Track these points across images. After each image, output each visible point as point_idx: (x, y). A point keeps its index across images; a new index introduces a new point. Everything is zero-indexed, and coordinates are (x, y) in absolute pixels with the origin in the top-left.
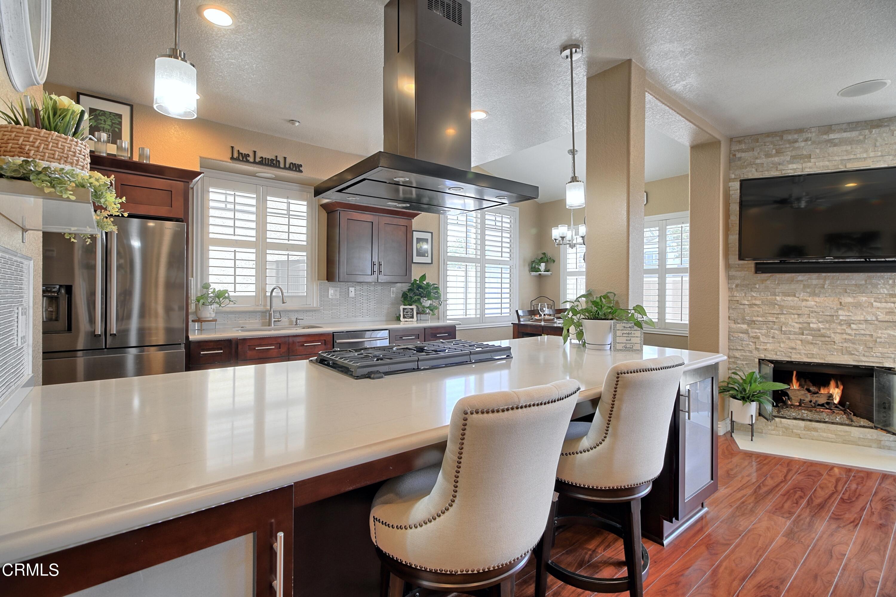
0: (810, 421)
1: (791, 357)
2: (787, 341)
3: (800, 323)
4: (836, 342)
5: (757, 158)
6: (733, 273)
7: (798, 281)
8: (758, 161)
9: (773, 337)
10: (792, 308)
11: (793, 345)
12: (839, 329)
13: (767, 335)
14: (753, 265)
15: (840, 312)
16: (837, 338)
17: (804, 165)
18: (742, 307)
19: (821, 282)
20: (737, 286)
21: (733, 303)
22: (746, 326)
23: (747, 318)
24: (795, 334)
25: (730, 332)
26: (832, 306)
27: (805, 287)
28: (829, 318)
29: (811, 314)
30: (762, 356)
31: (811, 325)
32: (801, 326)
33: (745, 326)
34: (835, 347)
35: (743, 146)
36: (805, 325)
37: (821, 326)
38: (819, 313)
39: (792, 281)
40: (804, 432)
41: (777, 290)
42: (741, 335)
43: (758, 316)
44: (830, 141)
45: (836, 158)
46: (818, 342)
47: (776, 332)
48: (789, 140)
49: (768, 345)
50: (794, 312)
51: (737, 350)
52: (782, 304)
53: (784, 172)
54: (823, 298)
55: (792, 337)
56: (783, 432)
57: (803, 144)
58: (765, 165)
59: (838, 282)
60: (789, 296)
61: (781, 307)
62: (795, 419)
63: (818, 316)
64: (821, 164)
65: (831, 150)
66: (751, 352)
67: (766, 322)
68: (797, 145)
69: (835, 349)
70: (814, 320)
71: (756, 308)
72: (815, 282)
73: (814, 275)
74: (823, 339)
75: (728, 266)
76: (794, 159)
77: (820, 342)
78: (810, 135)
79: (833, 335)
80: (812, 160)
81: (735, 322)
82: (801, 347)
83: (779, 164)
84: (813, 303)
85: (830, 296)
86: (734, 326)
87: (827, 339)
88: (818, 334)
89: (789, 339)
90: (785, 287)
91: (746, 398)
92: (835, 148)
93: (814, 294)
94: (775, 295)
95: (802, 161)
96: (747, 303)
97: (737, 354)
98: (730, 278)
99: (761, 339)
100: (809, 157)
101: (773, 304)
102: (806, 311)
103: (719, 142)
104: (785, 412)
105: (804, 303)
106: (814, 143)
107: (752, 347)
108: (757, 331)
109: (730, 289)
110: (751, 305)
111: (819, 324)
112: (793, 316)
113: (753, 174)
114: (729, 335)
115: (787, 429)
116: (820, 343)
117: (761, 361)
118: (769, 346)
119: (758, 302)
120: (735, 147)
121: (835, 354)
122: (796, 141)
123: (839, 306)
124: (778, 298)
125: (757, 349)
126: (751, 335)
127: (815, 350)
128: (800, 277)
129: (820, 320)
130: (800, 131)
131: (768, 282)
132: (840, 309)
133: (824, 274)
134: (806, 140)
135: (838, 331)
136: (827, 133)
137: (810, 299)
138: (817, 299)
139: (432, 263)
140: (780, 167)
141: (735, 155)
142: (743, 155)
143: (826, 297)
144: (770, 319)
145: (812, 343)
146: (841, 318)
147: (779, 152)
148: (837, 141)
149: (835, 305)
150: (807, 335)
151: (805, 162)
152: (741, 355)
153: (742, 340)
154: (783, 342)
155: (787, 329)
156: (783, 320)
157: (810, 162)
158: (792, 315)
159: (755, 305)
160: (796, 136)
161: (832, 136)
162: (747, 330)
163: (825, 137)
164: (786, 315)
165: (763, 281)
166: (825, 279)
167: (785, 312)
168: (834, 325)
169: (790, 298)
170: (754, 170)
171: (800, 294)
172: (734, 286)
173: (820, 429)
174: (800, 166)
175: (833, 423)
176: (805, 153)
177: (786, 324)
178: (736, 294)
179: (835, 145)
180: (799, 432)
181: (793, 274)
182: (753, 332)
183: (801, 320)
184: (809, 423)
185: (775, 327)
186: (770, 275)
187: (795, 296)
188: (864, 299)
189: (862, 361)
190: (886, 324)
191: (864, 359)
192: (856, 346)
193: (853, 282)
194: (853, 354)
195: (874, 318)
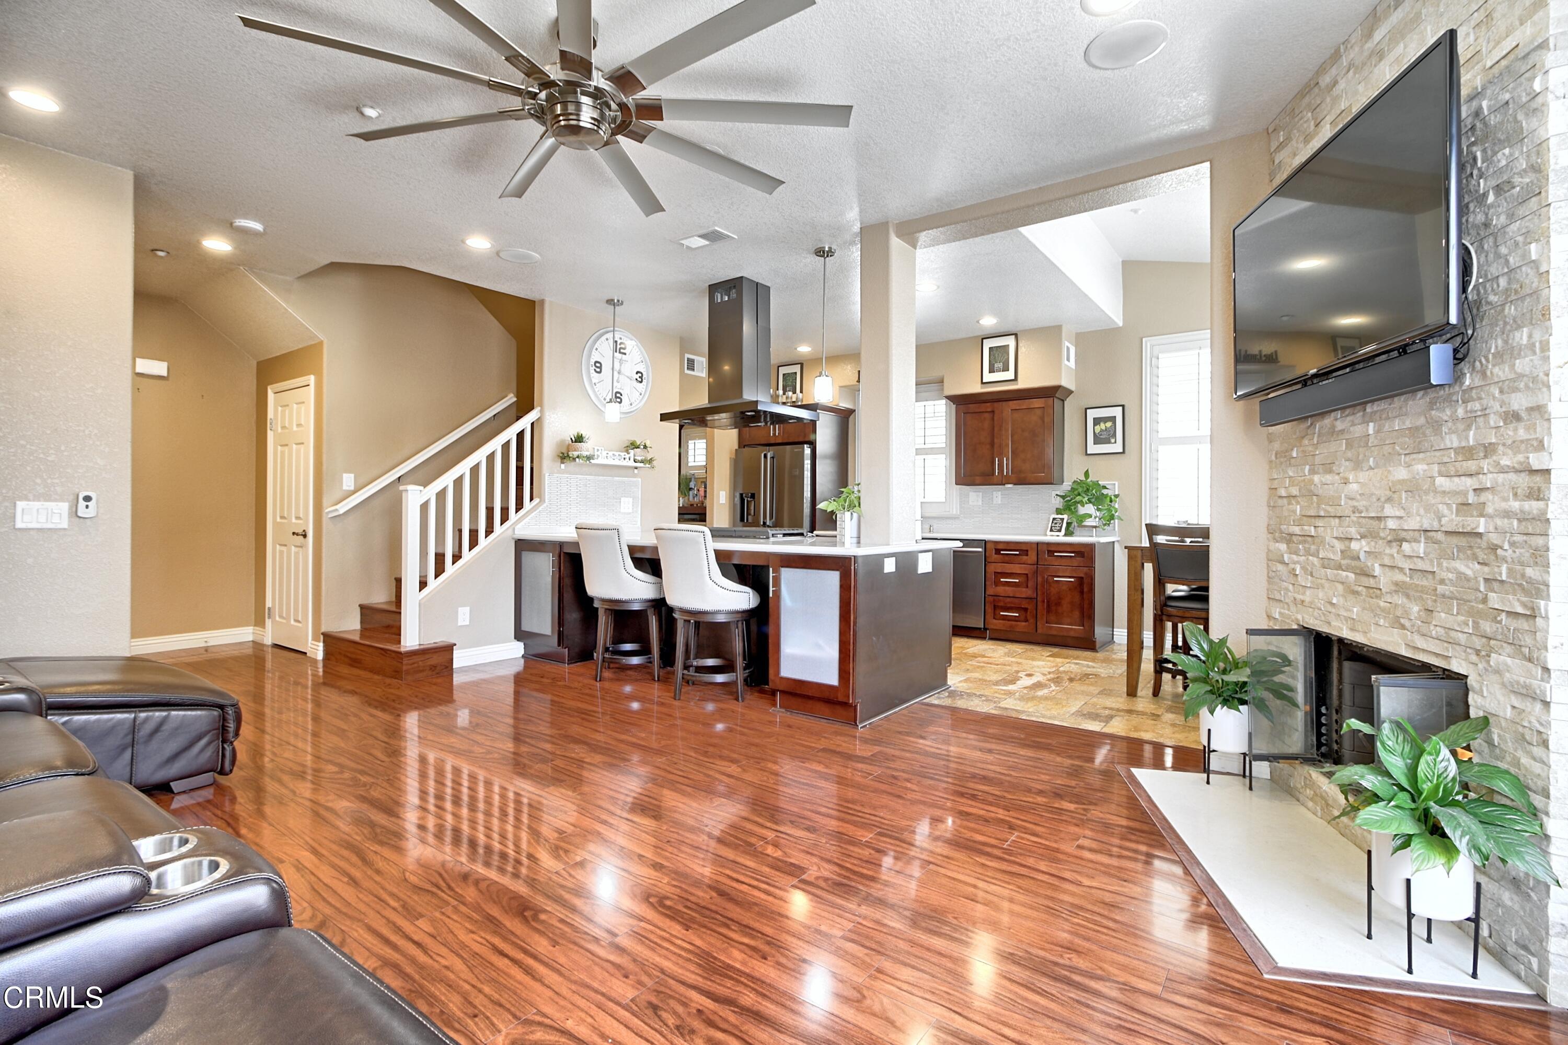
4: (1384, 590)
7: (1339, 432)
15: (1389, 510)
16: (1384, 579)
19: (1366, 428)
20: (1276, 455)
21: (1272, 494)
22: (1285, 546)
23: (1285, 528)
25: (1268, 559)
26: (1378, 493)
27: (1348, 445)
28: (1377, 525)
29: (1353, 517)
32: (1344, 547)
33: (1281, 547)
34: (1382, 604)
36: (1348, 543)
38: (1361, 512)
39: (1333, 433)
41: (1318, 459)
42: (1278, 567)
43: (1294, 523)
44: (1375, 50)
46: (1360, 589)
47: (1315, 561)
48: (1326, 86)
49: (1308, 592)
50: (1332, 510)
51: (1274, 600)
54: (1367, 473)
55: (1331, 573)
57: (1343, 83)
59: (1387, 426)
60: (1330, 471)
61: (1319, 500)
63: (1361, 520)
67: (1305, 538)
68: (1335, 91)
69: (1379, 607)
70: (1356, 531)
71: (1293, 505)
72: (1358, 431)
73: (1356, 414)
74: (1367, 582)
77: (1364, 590)
78: (1351, 55)
79: (1377, 570)
81: (1274, 537)
85: (1378, 465)
89: (1327, 578)
93: (1358, 465)
94: (1311, 470)
96: (1284, 493)
97: (1275, 610)
98: (1270, 439)
99: (1299, 578)
101: (1311, 493)
107: (1290, 594)
109: (1270, 464)
110: (1289, 498)
111: (1364, 542)
112: (1333, 522)
114: (1266, 565)
117: (1301, 629)
119: (1294, 490)
121: (1382, 622)
122: (1335, 82)
124: (1316, 478)
125: (1294, 599)
126: (1290, 566)
127: (1355, 610)
128: (1343, 421)
129: (1362, 530)
130: (1339, 53)
131: (1305, 441)
132: (1389, 500)
134: (1347, 70)
135: (1387, 561)
136: (1370, 33)
137: (1351, 476)
138: (1362, 476)
139: (1124, 452)
141: (1273, 162)
143: (1371, 468)
144: (1309, 529)
145: (1354, 592)
146: (1391, 524)
147: (1318, 122)
148: (1384, 43)
149: (1385, 491)
150: (1348, 569)
152: (1278, 613)
153: (1280, 580)
154: (1323, 587)
155: (1326, 554)
158: (1332, 519)
164: (1326, 519)
165: (1303, 438)
166: (1369, 421)
167: (1322, 513)
168: (1381, 546)
169: (1328, 478)
171: (1340, 466)
172: (1273, 458)
177: (1323, 541)
178: (1274, 473)
182: (1293, 560)
188: (1420, 468)
189: (1416, 648)
190: (1455, 540)
191: (1421, 643)
192: (1408, 604)
193: (1408, 424)
194: (1403, 627)
195: (1436, 525)
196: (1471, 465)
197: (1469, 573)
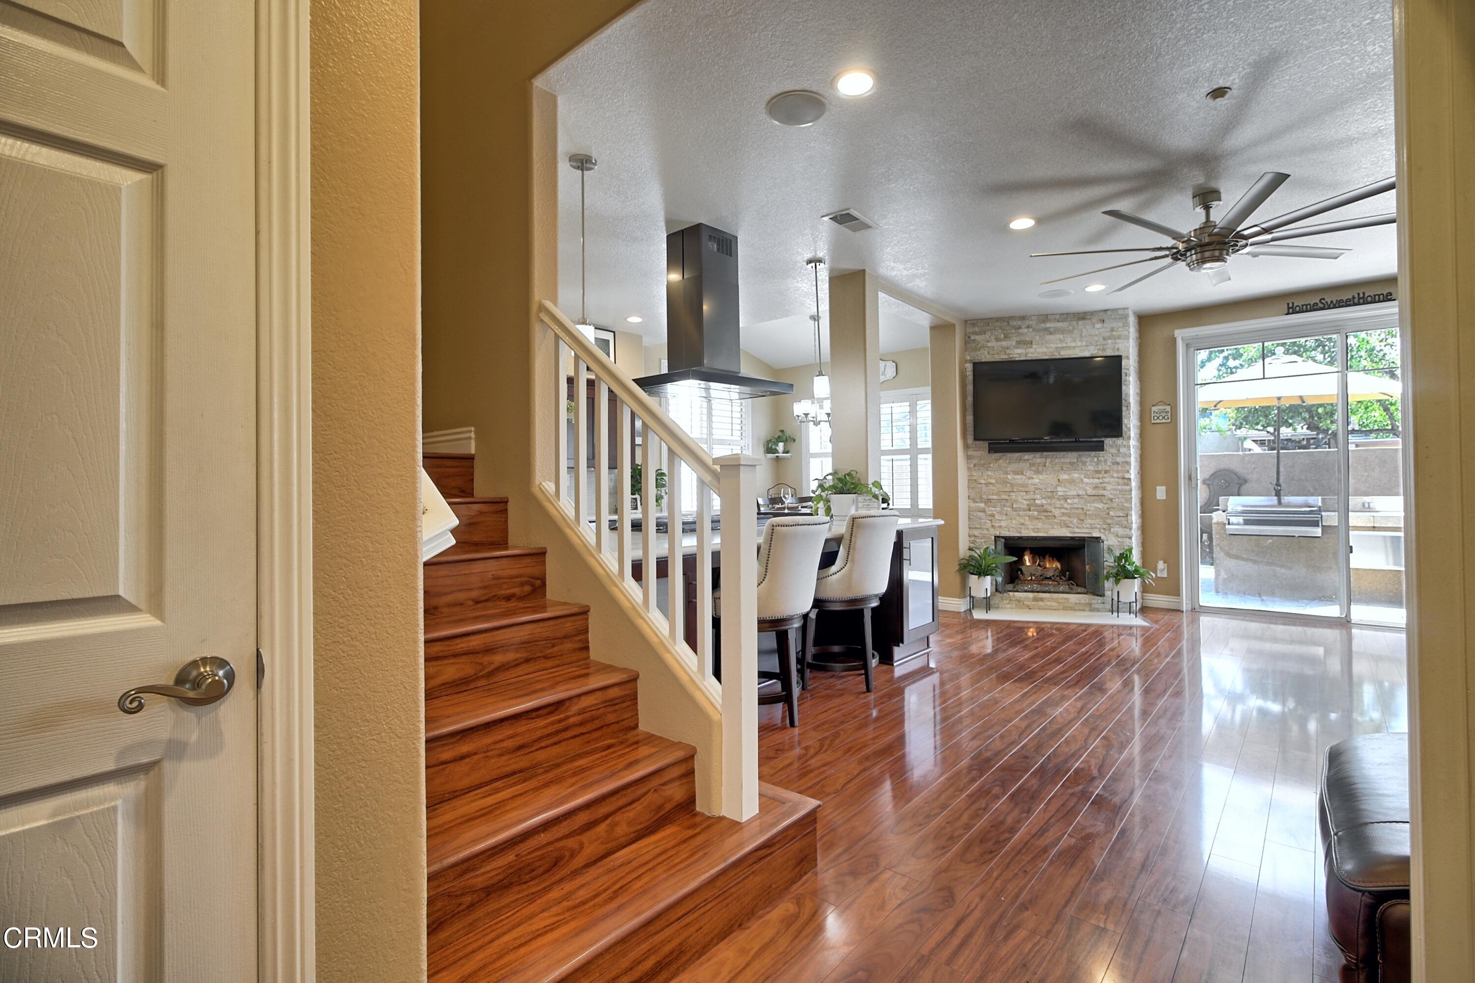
0: (1038, 592)
1: (1020, 533)
2: (1018, 518)
3: (1027, 500)
4: (1056, 516)
5: (988, 342)
6: (970, 453)
7: (1025, 460)
8: (989, 344)
9: (1006, 515)
10: (1022, 485)
11: (1022, 521)
12: (1058, 504)
13: (1000, 513)
14: (987, 445)
15: (1059, 489)
16: (1057, 512)
17: (1027, 350)
18: (979, 486)
19: (1043, 460)
20: (975, 465)
21: (972, 482)
23: (984, 497)
24: (1024, 510)
25: (970, 511)
26: (1052, 483)
27: (1031, 465)
28: (1050, 494)
29: (1037, 491)
30: (998, 534)
31: (1037, 502)
32: (1028, 502)
33: (982, 505)
34: (1055, 521)
35: (977, 329)
36: (1032, 501)
37: (1044, 501)
38: (1042, 490)
39: (1020, 460)
40: (1033, 603)
41: (1009, 469)
42: (980, 514)
43: (993, 494)
44: (1046, 329)
45: (1053, 346)
46: (1042, 517)
47: (1009, 509)
48: (1014, 326)
49: (1002, 522)
50: (1022, 489)
51: (976, 528)
52: (1013, 482)
53: (1011, 356)
54: (1045, 476)
55: (1021, 513)
56: (1016, 605)
57: (1025, 330)
58: (995, 348)
59: (1057, 460)
60: (1018, 474)
61: (1012, 485)
62: (1026, 591)
63: (1041, 493)
64: (1041, 350)
65: (1048, 337)
66: (988, 530)
67: (999, 500)
68: (1021, 331)
69: (1054, 523)
70: (1038, 497)
71: (991, 487)
72: (1039, 460)
73: (1038, 455)
74: (1046, 514)
75: (966, 447)
76: (1020, 343)
78: (1031, 323)
79: (1053, 510)
80: (1034, 346)
81: (975, 501)
82: (1028, 523)
83: (1007, 348)
84: (1037, 481)
85: (1050, 473)
86: (973, 505)
87: (1049, 514)
88: (1042, 510)
89: (1019, 515)
90: (1015, 466)
91: (981, 572)
92: (1051, 337)
93: (1038, 472)
94: (1006, 473)
95: (1025, 347)
96: (983, 482)
97: (976, 533)
98: (968, 458)
99: (996, 517)
100: (1031, 343)
101: (1005, 482)
102: (1032, 488)
103: (954, 325)
104: (1020, 587)
105: (1030, 481)
106: (1034, 330)
107: (989, 524)
108: (993, 509)
109: (969, 469)
110: (987, 484)
111: (1043, 500)
112: (1021, 494)
113: (985, 356)
114: (969, 514)
115: (1019, 601)
116: (1044, 518)
117: (997, 538)
118: (1003, 524)
119: (993, 481)
120: (970, 330)
121: (1055, 527)
122: (1020, 328)
123: (1057, 483)
124: (1009, 477)
125: (993, 526)
126: (988, 513)
127: (1040, 525)
128: (1027, 456)
129: (1044, 496)
130: (1023, 318)
131: (1001, 461)
132: (1059, 485)
133: (1045, 453)
134: (1028, 327)
135: (1058, 506)
136: (1044, 322)
137: (1035, 476)
138: (1041, 477)
140: (1008, 351)
141: (969, 337)
142: (977, 337)
143: (1047, 474)
144: (1003, 497)
145: (1037, 519)
146: (1060, 493)
147: (1006, 337)
148: (1052, 330)
149: (1054, 482)
150: (1033, 511)
151: (1028, 348)
152: (980, 534)
153: (980, 519)
154: (1015, 519)
155: (1017, 506)
156: (1014, 497)
157: (1032, 347)
159: (991, 484)
160: (1020, 323)
161: (1048, 325)
162: (984, 509)
163: (1043, 325)
164: (1016, 493)
165: (997, 460)
166: (1046, 458)
167: (1015, 490)
168: (1054, 501)
169: (1019, 477)
170: (986, 352)
171: (1027, 472)
172: (972, 466)
173: (1046, 598)
174: (1023, 351)
175: (1056, 592)
176: (1027, 339)
177: (1016, 501)
178: (974, 473)
179: (1051, 334)
180: (1029, 603)
181: (1021, 454)
182: (990, 510)
183: (1028, 497)
184: (1036, 594)
185: (1008, 504)
186: (1002, 454)
187: (1023, 474)
188: (1076, 475)
189: (1076, 533)
190: (1093, 498)
191: (1077, 530)
192: (1071, 519)
193: (1068, 460)
194: (1069, 527)
195: (1084, 493)
196: (1101, 476)
197: (1100, 507)
